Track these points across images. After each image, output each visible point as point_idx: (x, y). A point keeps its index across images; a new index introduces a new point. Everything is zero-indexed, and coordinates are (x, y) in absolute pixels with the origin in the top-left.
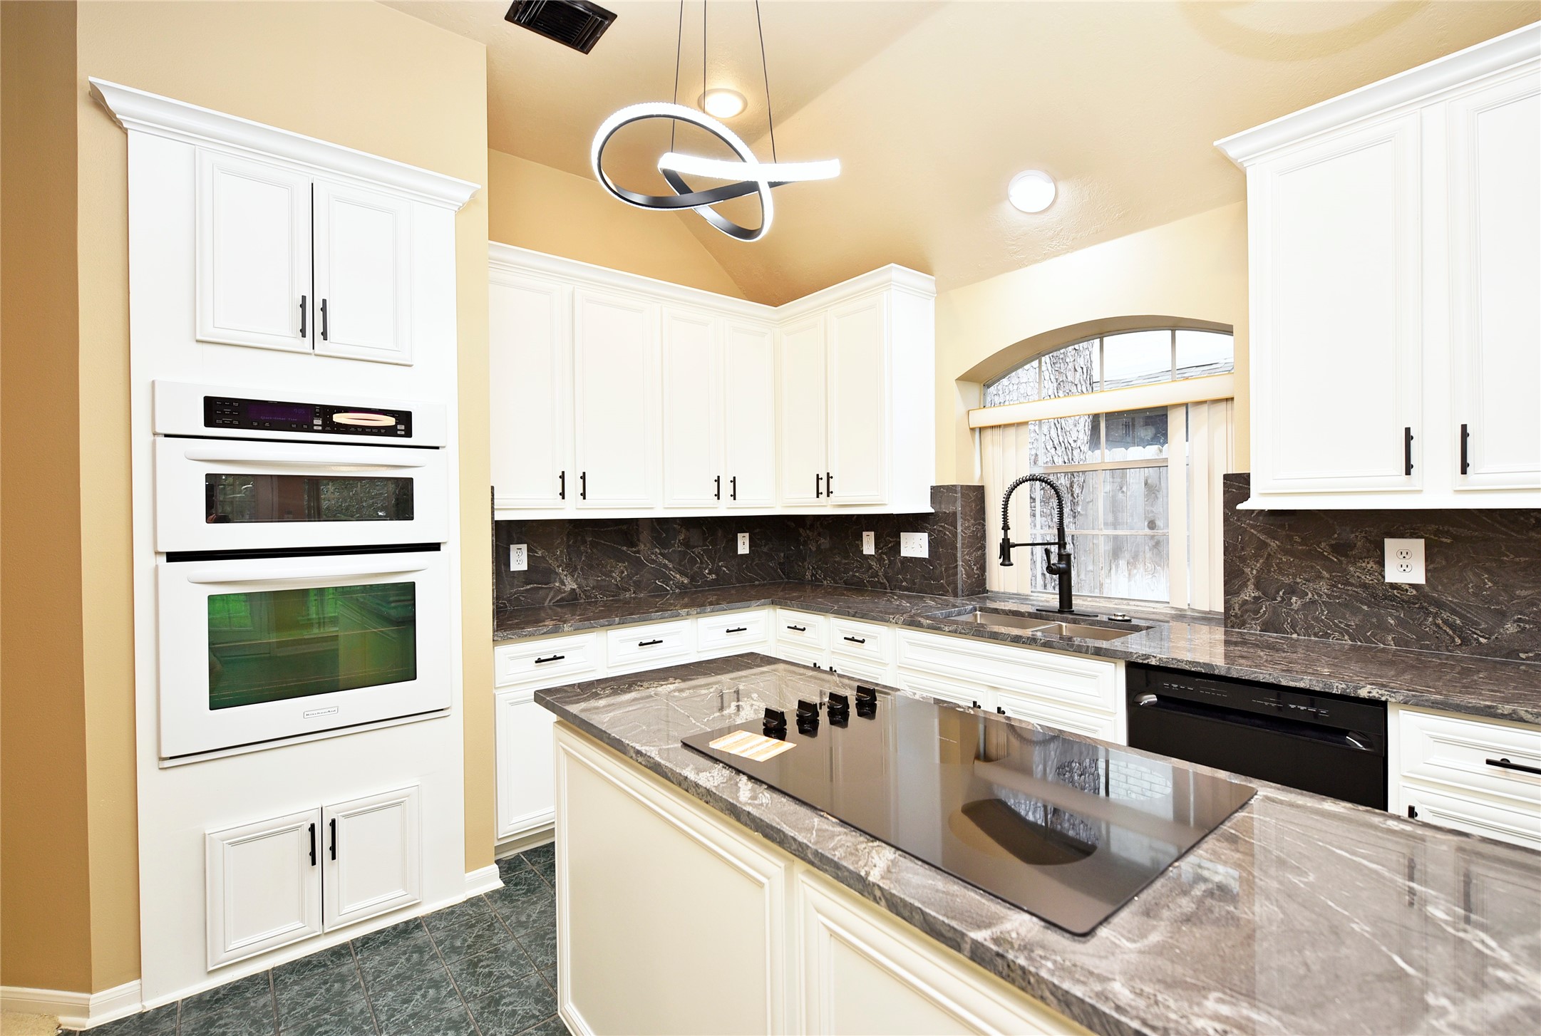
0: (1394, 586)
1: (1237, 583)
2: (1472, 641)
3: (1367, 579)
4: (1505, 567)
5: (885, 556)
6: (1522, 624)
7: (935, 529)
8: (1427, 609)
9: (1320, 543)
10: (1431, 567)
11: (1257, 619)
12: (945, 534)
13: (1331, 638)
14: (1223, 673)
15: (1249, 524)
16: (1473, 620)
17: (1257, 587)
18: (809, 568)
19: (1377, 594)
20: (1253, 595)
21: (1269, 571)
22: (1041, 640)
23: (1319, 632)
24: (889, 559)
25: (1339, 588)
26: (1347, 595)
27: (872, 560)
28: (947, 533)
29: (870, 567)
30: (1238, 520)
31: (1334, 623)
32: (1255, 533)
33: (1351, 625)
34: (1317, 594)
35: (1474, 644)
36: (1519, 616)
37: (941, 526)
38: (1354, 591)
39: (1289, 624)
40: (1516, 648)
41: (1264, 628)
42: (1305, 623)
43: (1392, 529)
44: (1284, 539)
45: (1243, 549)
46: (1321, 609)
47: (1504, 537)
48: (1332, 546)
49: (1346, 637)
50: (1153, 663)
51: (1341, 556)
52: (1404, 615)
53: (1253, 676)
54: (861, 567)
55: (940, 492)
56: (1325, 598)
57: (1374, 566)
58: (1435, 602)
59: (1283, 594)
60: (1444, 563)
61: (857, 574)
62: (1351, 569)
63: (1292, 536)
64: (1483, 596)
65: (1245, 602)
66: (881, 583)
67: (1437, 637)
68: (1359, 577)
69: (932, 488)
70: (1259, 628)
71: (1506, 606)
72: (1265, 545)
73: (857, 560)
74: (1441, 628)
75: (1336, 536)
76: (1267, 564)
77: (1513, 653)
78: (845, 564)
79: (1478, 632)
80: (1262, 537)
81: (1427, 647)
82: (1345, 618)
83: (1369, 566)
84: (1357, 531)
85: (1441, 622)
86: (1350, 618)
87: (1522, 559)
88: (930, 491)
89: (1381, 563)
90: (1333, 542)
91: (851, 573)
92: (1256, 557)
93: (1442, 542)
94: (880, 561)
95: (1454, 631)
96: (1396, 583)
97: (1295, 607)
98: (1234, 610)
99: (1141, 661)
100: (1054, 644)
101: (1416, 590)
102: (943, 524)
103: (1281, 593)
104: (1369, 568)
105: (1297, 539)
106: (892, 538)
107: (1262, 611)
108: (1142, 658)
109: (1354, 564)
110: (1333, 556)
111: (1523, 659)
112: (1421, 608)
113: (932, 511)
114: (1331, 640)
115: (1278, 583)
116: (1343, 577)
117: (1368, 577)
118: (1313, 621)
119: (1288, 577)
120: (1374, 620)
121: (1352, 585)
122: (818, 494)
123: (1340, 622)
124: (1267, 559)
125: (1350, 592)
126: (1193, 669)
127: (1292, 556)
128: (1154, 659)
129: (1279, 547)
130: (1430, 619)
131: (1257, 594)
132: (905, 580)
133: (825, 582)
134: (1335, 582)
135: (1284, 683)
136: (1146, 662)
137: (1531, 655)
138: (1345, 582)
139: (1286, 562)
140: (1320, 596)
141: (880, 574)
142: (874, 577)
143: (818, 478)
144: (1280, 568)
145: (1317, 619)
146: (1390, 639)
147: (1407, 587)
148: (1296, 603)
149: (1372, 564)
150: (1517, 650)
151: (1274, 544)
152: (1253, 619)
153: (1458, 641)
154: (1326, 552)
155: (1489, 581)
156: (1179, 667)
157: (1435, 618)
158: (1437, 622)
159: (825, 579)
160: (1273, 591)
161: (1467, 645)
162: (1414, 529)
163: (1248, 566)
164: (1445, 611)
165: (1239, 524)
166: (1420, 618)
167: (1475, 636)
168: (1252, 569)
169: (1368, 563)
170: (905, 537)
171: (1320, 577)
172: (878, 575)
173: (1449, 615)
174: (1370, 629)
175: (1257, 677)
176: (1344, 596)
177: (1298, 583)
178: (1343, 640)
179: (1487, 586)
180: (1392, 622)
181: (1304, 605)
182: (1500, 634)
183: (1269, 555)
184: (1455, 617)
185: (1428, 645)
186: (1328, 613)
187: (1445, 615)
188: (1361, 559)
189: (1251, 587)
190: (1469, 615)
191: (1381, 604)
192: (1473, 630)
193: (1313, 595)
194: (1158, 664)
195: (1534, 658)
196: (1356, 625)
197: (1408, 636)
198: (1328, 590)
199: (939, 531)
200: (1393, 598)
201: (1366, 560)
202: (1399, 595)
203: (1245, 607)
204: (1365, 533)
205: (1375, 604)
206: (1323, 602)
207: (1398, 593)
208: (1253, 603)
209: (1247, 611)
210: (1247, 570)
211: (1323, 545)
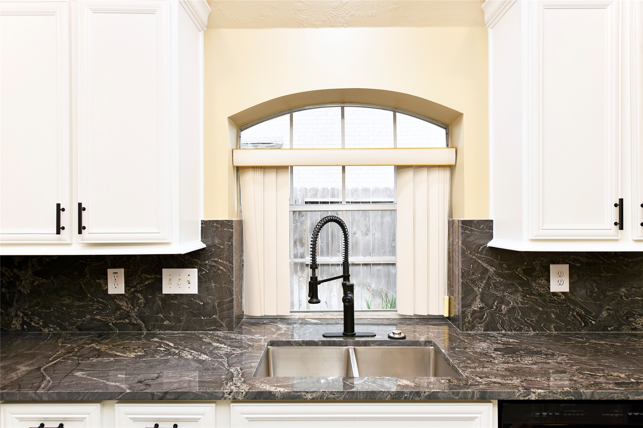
0: (554, 294)
1: (470, 298)
2: (589, 323)
3: (542, 290)
4: (602, 279)
5: (139, 295)
6: (609, 311)
7: (206, 264)
8: (570, 307)
9: (518, 268)
10: (572, 280)
11: (482, 323)
12: (218, 269)
13: (523, 331)
14: (588, 398)
15: (477, 256)
16: (589, 311)
17: (482, 300)
18: (17, 315)
19: (546, 300)
20: (479, 306)
21: (489, 289)
22: (425, 392)
23: (517, 328)
24: (145, 298)
25: (527, 297)
26: (532, 301)
27: (121, 300)
28: (222, 268)
29: (119, 308)
30: (470, 253)
31: (525, 320)
32: (481, 262)
33: (533, 321)
34: (516, 302)
35: (590, 324)
36: (608, 307)
37: (215, 261)
38: (535, 299)
39: (500, 324)
40: (607, 325)
41: (486, 328)
42: (509, 322)
43: (554, 259)
44: (497, 266)
45: (473, 274)
46: (518, 312)
47: (602, 262)
48: (523, 270)
49: (531, 329)
50: (533, 398)
51: (528, 277)
52: (559, 312)
53: (610, 396)
54: (105, 307)
55: (213, 226)
56: (520, 305)
57: (545, 282)
58: (573, 302)
59: (497, 304)
60: (577, 278)
61: (98, 317)
62: (534, 284)
63: (502, 264)
64: (593, 297)
65: (474, 312)
66: (134, 324)
67: (574, 323)
68: (537, 290)
69: (204, 223)
70: (483, 329)
71: (603, 301)
72: (487, 270)
73: (98, 302)
74: (575, 317)
75: (526, 263)
76: (488, 284)
77: (605, 329)
78: (79, 307)
79: (591, 318)
80: (485, 265)
81: (569, 330)
82: (530, 317)
83: (543, 282)
84: (536, 260)
85: (575, 314)
86: (533, 316)
87: (609, 275)
88: (200, 225)
89: (548, 280)
90: (524, 267)
91: (88, 316)
92: (481, 279)
93: (576, 266)
94: (133, 301)
95: (581, 318)
96: (555, 292)
97: (504, 312)
98: (468, 318)
99: (522, 399)
100: (439, 394)
101: (565, 296)
102: (216, 259)
103: (496, 303)
104: (542, 284)
105: (505, 266)
106: (150, 274)
107: (484, 317)
108: (524, 395)
109: (535, 281)
110: (524, 277)
111: (609, 331)
112: (567, 306)
113: (204, 246)
114: (523, 332)
115: (494, 296)
116: (529, 290)
117: (542, 289)
118: (514, 320)
119: (500, 292)
120: (545, 316)
121: (534, 295)
122: (59, 229)
123: (528, 319)
124: (488, 280)
125: (533, 300)
126: (565, 399)
127: (502, 278)
128: (533, 395)
129: (494, 271)
130: (571, 313)
131: (481, 305)
132: (167, 318)
133: (46, 330)
134: (525, 293)
135: (631, 398)
136: (526, 398)
137: (612, 328)
138: (530, 293)
139: (499, 282)
140: (517, 303)
141: (133, 314)
142: (124, 319)
143: (59, 209)
144: (495, 286)
145: (516, 319)
146: (552, 327)
147: (560, 294)
148: (504, 309)
149: (544, 281)
150: (607, 326)
151: (492, 270)
152: (479, 323)
153: (583, 324)
154: (521, 274)
155: (596, 288)
156: (555, 398)
157: (573, 311)
158: (574, 314)
159: (46, 325)
160: (492, 302)
161: (587, 326)
162: (564, 258)
163: (476, 286)
164: (577, 307)
165: (471, 256)
166: (566, 312)
167: (590, 320)
168: (479, 288)
169: (542, 280)
170: (166, 272)
171: (517, 291)
172: (130, 316)
173: (579, 309)
174: (543, 322)
175: (613, 397)
176: (530, 302)
177: (505, 296)
178: (529, 331)
179: (595, 291)
180: (553, 316)
181: (509, 311)
182: (600, 318)
183: (489, 277)
184: (582, 310)
185: (570, 328)
186: (521, 315)
187: (578, 309)
188: (539, 278)
189: (478, 300)
190: (588, 308)
191: (548, 306)
192: (590, 317)
193: (514, 303)
194: (537, 398)
195: (613, 330)
196: (536, 320)
197: (561, 324)
198: (521, 299)
199: (211, 266)
200: (553, 301)
201: (541, 278)
202: (557, 299)
203: (475, 315)
204: (541, 262)
205: (546, 306)
206: (519, 307)
207: (556, 298)
208: (479, 312)
209: (475, 318)
210: (476, 289)
211: (519, 269)
